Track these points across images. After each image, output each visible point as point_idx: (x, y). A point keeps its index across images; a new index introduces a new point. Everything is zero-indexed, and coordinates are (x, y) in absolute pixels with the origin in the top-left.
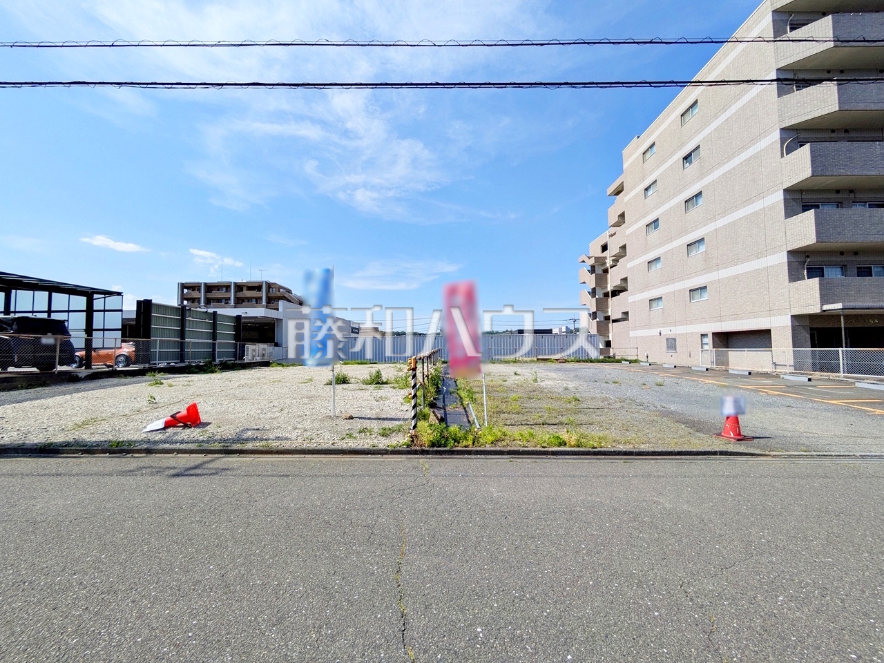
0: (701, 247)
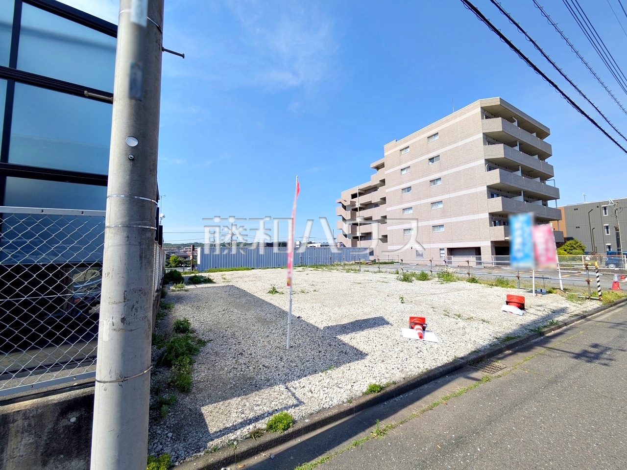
0: (440, 205)
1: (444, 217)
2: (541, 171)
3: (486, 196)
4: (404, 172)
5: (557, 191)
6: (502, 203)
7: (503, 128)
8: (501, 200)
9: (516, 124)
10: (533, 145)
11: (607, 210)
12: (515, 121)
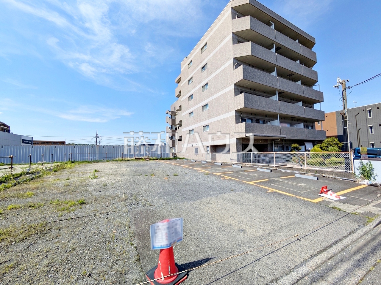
0: (207, 107)
1: (209, 117)
2: (302, 74)
3: (234, 94)
4: (190, 82)
5: (321, 94)
6: (245, 99)
7: (251, 26)
8: (243, 96)
9: (273, 27)
10: (293, 49)
11: (371, 113)
12: (272, 24)
